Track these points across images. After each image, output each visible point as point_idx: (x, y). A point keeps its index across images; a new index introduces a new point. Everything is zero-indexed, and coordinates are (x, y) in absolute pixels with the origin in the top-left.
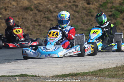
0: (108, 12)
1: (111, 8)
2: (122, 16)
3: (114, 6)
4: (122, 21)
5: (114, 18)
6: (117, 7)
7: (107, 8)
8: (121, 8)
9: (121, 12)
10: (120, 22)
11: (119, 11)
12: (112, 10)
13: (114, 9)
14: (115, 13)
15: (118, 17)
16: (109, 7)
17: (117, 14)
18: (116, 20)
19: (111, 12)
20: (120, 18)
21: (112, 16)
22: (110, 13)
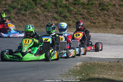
0: (3, 8)
1: (5, 5)
2: (14, 11)
3: (7, 3)
4: (15, 15)
5: (8, 13)
6: (10, 4)
7: (2, 4)
8: (13, 5)
9: (14, 8)
10: (13, 17)
11: (12, 8)
12: (6, 6)
13: (7, 6)
14: (9, 9)
15: (11, 12)
16: (3, 4)
17: (11, 10)
18: (10, 14)
19: (5, 7)
20: (13, 13)
21: (7, 11)
22: (5, 9)
